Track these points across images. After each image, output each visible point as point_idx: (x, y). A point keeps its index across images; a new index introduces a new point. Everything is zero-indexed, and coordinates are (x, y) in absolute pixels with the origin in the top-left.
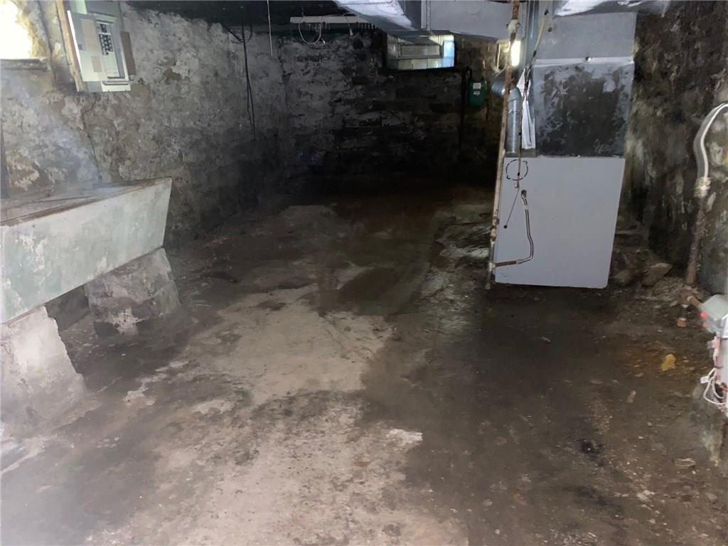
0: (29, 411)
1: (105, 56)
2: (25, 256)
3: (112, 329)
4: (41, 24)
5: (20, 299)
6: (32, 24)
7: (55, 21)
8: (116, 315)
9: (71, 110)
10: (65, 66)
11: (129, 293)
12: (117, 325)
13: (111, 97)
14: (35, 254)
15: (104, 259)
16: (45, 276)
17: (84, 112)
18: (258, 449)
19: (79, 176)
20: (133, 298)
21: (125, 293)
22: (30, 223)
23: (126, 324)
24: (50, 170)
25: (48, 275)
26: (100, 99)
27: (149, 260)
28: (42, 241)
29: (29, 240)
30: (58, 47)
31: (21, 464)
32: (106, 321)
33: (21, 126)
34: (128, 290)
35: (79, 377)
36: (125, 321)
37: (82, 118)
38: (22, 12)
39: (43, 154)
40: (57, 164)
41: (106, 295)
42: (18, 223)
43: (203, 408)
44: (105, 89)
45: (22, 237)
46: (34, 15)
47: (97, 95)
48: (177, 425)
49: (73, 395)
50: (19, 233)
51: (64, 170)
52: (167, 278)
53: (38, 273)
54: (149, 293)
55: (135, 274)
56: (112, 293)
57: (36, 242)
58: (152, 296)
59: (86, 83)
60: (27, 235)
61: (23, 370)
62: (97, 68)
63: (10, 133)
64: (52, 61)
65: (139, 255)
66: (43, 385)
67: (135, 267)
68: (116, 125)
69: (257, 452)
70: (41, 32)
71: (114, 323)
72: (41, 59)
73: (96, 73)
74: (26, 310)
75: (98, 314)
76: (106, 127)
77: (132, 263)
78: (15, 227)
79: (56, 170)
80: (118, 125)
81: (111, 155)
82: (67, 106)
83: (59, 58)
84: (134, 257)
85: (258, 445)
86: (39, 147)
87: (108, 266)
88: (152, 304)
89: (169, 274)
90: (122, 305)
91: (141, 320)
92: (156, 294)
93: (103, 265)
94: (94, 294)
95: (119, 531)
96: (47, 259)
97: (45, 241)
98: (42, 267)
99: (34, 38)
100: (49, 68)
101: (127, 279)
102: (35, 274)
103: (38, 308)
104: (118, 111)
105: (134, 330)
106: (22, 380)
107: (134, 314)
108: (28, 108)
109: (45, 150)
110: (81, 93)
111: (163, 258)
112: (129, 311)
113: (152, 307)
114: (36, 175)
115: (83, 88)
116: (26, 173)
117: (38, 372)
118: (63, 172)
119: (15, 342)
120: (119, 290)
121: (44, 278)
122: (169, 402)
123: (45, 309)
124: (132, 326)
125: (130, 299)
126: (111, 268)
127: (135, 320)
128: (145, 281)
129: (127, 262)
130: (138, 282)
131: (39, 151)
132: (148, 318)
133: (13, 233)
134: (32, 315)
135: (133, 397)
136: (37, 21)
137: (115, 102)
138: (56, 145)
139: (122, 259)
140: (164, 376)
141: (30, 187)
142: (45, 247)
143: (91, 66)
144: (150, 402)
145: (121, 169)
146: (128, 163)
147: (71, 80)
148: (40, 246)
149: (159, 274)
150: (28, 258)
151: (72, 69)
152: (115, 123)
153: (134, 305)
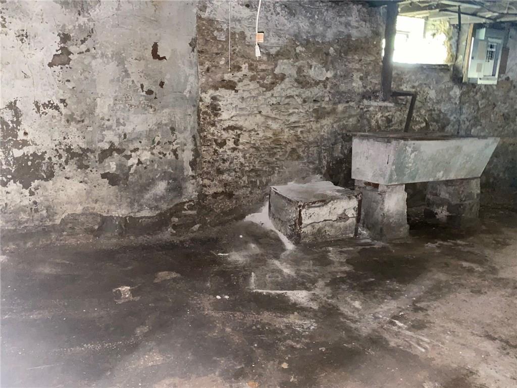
0: (381, 229)
1: (487, 63)
2: (405, 157)
3: (433, 215)
4: (456, 45)
5: (396, 177)
6: (451, 45)
7: (464, 43)
8: (438, 208)
9: (455, 93)
10: (461, 68)
11: (449, 197)
12: (436, 214)
13: (483, 87)
14: (410, 158)
15: (442, 173)
16: (410, 170)
17: (462, 94)
18: (487, 292)
19: (446, 129)
20: (450, 200)
21: (447, 196)
22: (413, 142)
23: (442, 214)
24: (432, 123)
25: (412, 170)
26: (475, 87)
27: (468, 182)
28: (415, 152)
29: (409, 150)
30: (461, 57)
31: (371, 247)
32: (431, 209)
33: (425, 99)
34: (450, 195)
35: (407, 226)
36: (441, 212)
37: (460, 98)
38: (448, 39)
39: (431, 114)
40: (437, 122)
41: (436, 195)
42: (408, 140)
43: (465, 264)
44: (479, 82)
45: (407, 148)
46: (454, 40)
47: (474, 85)
48: (447, 265)
49: (402, 233)
50: (407, 145)
51: (439, 124)
52: (476, 197)
53: (407, 168)
54: (461, 200)
55: (457, 187)
56: (440, 194)
57: (412, 152)
58: (462, 202)
59: (469, 78)
60: (410, 147)
61: (386, 210)
62: (479, 70)
63: (420, 102)
64: (454, 66)
65: (463, 177)
66: (391, 221)
67: (458, 183)
68: (479, 105)
69: (486, 293)
70: (454, 49)
71: (435, 212)
72: (449, 64)
73: (477, 73)
74: (396, 183)
75: (429, 205)
76: (474, 105)
77: (457, 180)
78: (406, 142)
79: (435, 124)
80: (481, 105)
81: (470, 121)
82: (454, 90)
83: (459, 64)
84: (459, 178)
85: (488, 291)
86: (431, 110)
87: (443, 176)
88: (460, 207)
89: (477, 195)
90: (443, 202)
91: (450, 215)
92: (466, 202)
93: (441, 176)
94: (430, 193)
95: (400, 285)
96: (414, 162)
97: (416, 153)
98: (410, 165)
99: (449, 53)
100: (452, 69)
101: (451, 189)
102: (406, 167)
103: (402, 184)
104: (484, 96)
105: (445, 219)
106: (384, 214)
107: (448, 210)
108: (432, 89)
109: (433, 112)
110: (465, 83)
111: (477, 185)
112: (445, 207)
113: (460, 209)
114: (424, 124)
115: (467, 81)
116: (419, 123)
117: (391, 213)
118: (438, 126)
119: (387, 195)
120: (444, 194)
121: (409, 171)
122: (447, 255)
123: (404, 186)
124: (444, 217)
125: (449, 200)
126: (444, 179)
127: (447, 213)
128: (461, 192)
129: (455, 178)
130: (456, 192)
131: (430, 112)
132: (454, 214)
133: (404, 145)
134: (399, 186)
135: (430, 245)
136: (454, 43)
137: (484, 90)
138: (440, 111)
139: (452, 176)
140: (452, 244)
141: (418, 129)
142: (415, 155)
143: (475, 68)
144: (438, 251)
145: (473, 131)
146: (479, 127)
147: (461, 76)
148: (413, 154)
149: (471, 192)
150: (406, 158)
151: (464, 70)
152: (480, 103)
153: (449, 205)
